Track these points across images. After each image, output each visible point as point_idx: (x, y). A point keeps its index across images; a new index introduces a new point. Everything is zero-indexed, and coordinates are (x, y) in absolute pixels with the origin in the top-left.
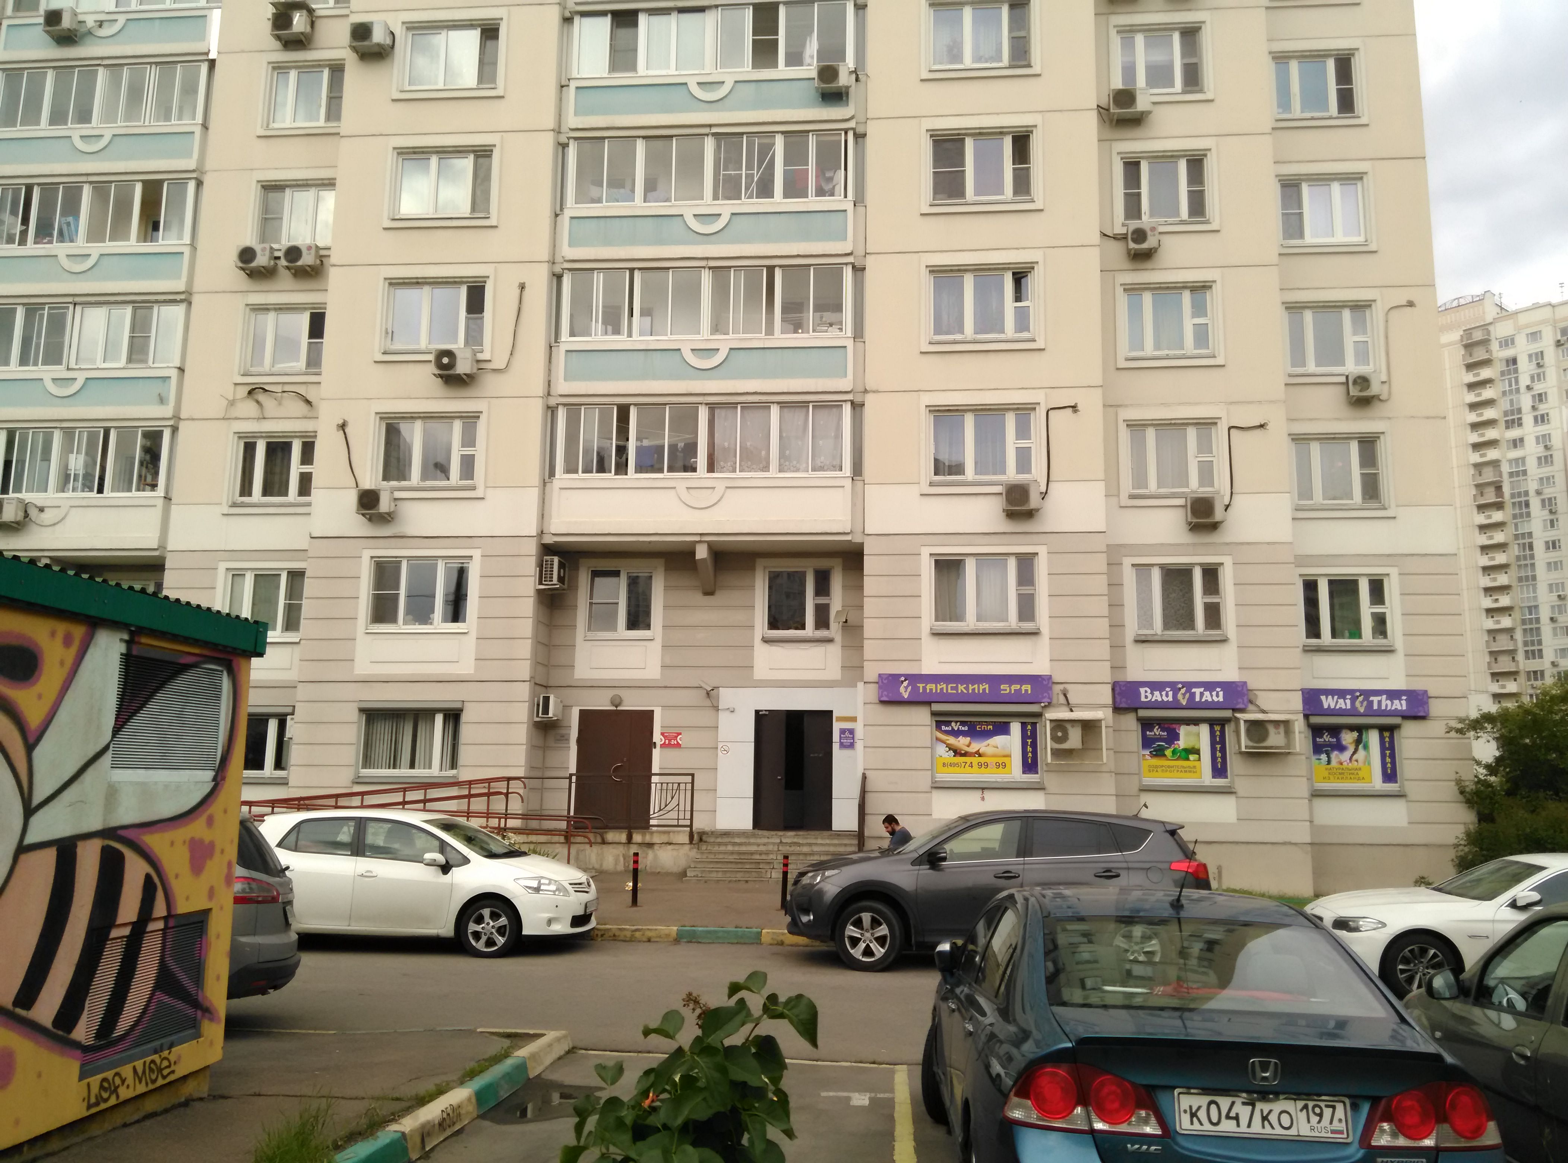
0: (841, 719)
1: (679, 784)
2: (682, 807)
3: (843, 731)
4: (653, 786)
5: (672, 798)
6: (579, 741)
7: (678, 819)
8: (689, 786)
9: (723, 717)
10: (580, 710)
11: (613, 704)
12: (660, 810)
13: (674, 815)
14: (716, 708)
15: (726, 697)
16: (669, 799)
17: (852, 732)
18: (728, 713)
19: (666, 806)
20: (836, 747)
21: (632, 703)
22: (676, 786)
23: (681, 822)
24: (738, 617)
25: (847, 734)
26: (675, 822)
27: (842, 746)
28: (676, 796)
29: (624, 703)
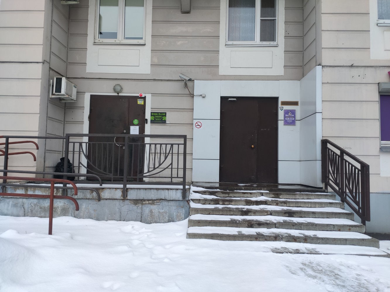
0: (284, 103)
1: (172, 145)
2: (175, 165)
3: (286, 112)
4: (147, 146)
5: (166, 158)
6: (90, 118)
7: (172, 178)
8: (182, 147)
9: (197, 100)
10: (91, 96)
11: (115, 90)
12: (155, 168)
13: (167, 173)
14: (192, 96)
15: (199, 87)
16: (163, 158)
17: (293, 112)
18: (201, 98)
19: (160, 165)
20: (281, 124)
21: (129, 91)
22: (169, 147)
23: (174, 180)
24: (208, 29)
25: (290, 114)
26: (169, 180)
27: (286, 123)
28: (170, 157)
29: (124, 90)
